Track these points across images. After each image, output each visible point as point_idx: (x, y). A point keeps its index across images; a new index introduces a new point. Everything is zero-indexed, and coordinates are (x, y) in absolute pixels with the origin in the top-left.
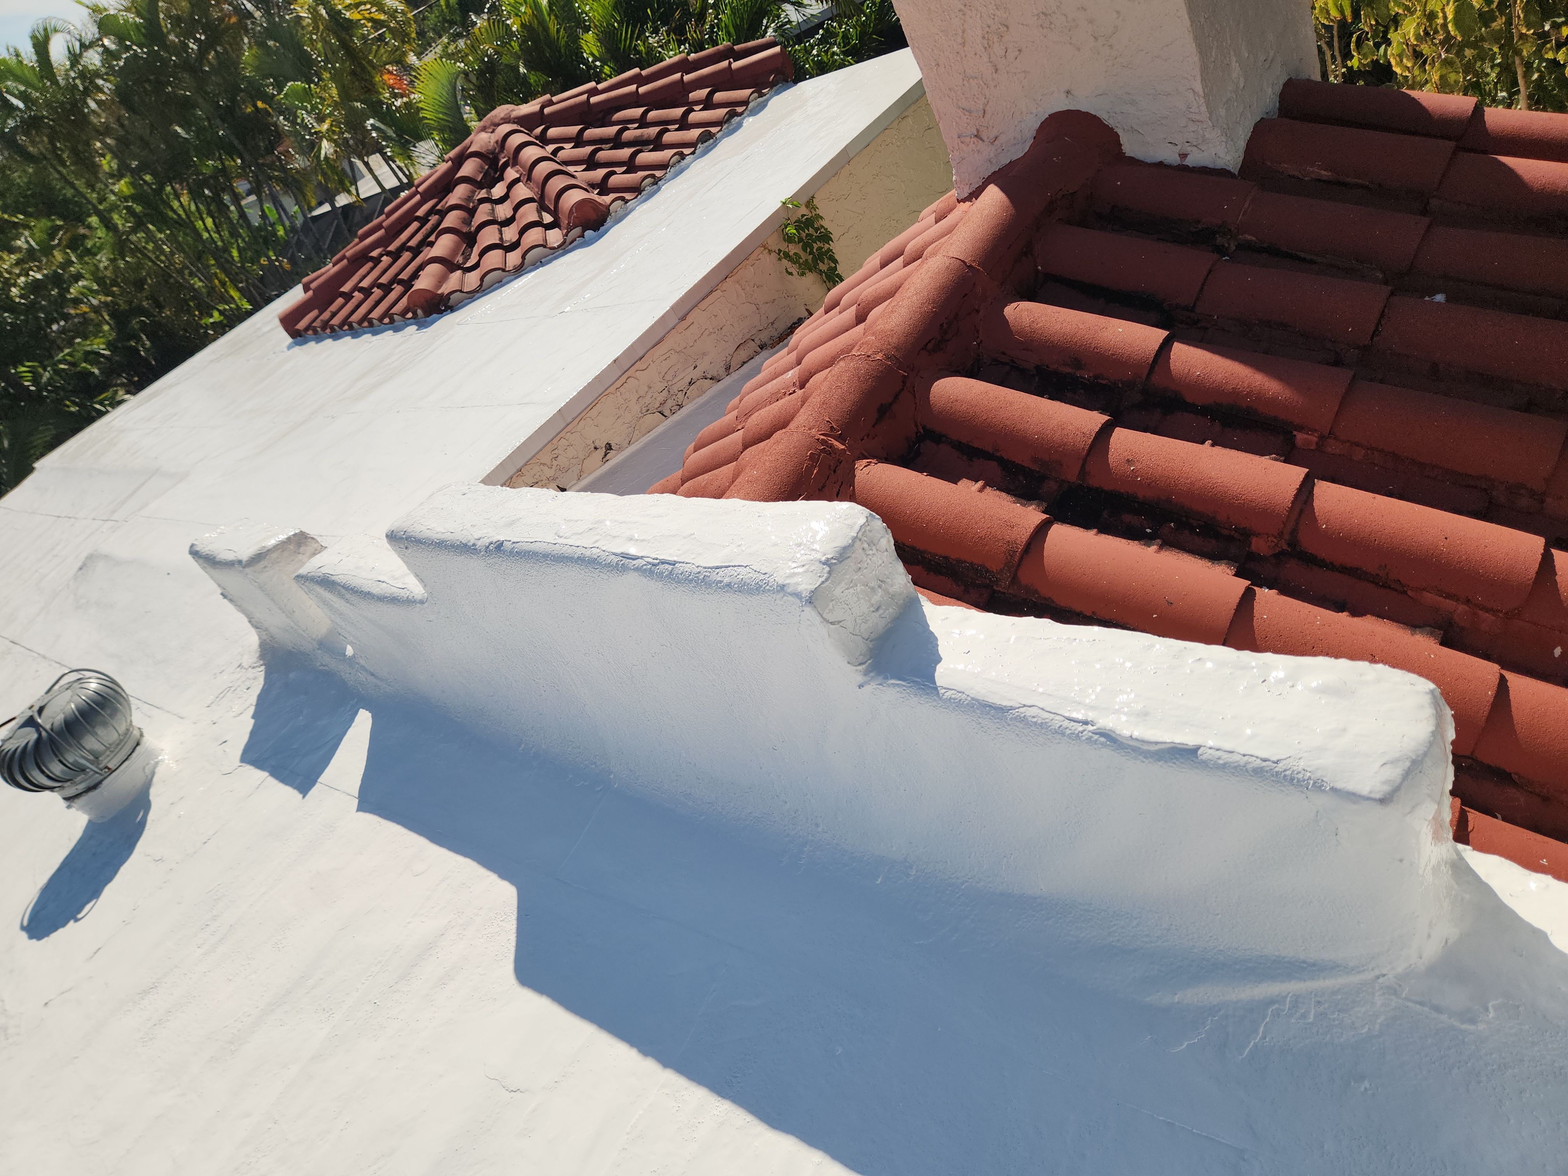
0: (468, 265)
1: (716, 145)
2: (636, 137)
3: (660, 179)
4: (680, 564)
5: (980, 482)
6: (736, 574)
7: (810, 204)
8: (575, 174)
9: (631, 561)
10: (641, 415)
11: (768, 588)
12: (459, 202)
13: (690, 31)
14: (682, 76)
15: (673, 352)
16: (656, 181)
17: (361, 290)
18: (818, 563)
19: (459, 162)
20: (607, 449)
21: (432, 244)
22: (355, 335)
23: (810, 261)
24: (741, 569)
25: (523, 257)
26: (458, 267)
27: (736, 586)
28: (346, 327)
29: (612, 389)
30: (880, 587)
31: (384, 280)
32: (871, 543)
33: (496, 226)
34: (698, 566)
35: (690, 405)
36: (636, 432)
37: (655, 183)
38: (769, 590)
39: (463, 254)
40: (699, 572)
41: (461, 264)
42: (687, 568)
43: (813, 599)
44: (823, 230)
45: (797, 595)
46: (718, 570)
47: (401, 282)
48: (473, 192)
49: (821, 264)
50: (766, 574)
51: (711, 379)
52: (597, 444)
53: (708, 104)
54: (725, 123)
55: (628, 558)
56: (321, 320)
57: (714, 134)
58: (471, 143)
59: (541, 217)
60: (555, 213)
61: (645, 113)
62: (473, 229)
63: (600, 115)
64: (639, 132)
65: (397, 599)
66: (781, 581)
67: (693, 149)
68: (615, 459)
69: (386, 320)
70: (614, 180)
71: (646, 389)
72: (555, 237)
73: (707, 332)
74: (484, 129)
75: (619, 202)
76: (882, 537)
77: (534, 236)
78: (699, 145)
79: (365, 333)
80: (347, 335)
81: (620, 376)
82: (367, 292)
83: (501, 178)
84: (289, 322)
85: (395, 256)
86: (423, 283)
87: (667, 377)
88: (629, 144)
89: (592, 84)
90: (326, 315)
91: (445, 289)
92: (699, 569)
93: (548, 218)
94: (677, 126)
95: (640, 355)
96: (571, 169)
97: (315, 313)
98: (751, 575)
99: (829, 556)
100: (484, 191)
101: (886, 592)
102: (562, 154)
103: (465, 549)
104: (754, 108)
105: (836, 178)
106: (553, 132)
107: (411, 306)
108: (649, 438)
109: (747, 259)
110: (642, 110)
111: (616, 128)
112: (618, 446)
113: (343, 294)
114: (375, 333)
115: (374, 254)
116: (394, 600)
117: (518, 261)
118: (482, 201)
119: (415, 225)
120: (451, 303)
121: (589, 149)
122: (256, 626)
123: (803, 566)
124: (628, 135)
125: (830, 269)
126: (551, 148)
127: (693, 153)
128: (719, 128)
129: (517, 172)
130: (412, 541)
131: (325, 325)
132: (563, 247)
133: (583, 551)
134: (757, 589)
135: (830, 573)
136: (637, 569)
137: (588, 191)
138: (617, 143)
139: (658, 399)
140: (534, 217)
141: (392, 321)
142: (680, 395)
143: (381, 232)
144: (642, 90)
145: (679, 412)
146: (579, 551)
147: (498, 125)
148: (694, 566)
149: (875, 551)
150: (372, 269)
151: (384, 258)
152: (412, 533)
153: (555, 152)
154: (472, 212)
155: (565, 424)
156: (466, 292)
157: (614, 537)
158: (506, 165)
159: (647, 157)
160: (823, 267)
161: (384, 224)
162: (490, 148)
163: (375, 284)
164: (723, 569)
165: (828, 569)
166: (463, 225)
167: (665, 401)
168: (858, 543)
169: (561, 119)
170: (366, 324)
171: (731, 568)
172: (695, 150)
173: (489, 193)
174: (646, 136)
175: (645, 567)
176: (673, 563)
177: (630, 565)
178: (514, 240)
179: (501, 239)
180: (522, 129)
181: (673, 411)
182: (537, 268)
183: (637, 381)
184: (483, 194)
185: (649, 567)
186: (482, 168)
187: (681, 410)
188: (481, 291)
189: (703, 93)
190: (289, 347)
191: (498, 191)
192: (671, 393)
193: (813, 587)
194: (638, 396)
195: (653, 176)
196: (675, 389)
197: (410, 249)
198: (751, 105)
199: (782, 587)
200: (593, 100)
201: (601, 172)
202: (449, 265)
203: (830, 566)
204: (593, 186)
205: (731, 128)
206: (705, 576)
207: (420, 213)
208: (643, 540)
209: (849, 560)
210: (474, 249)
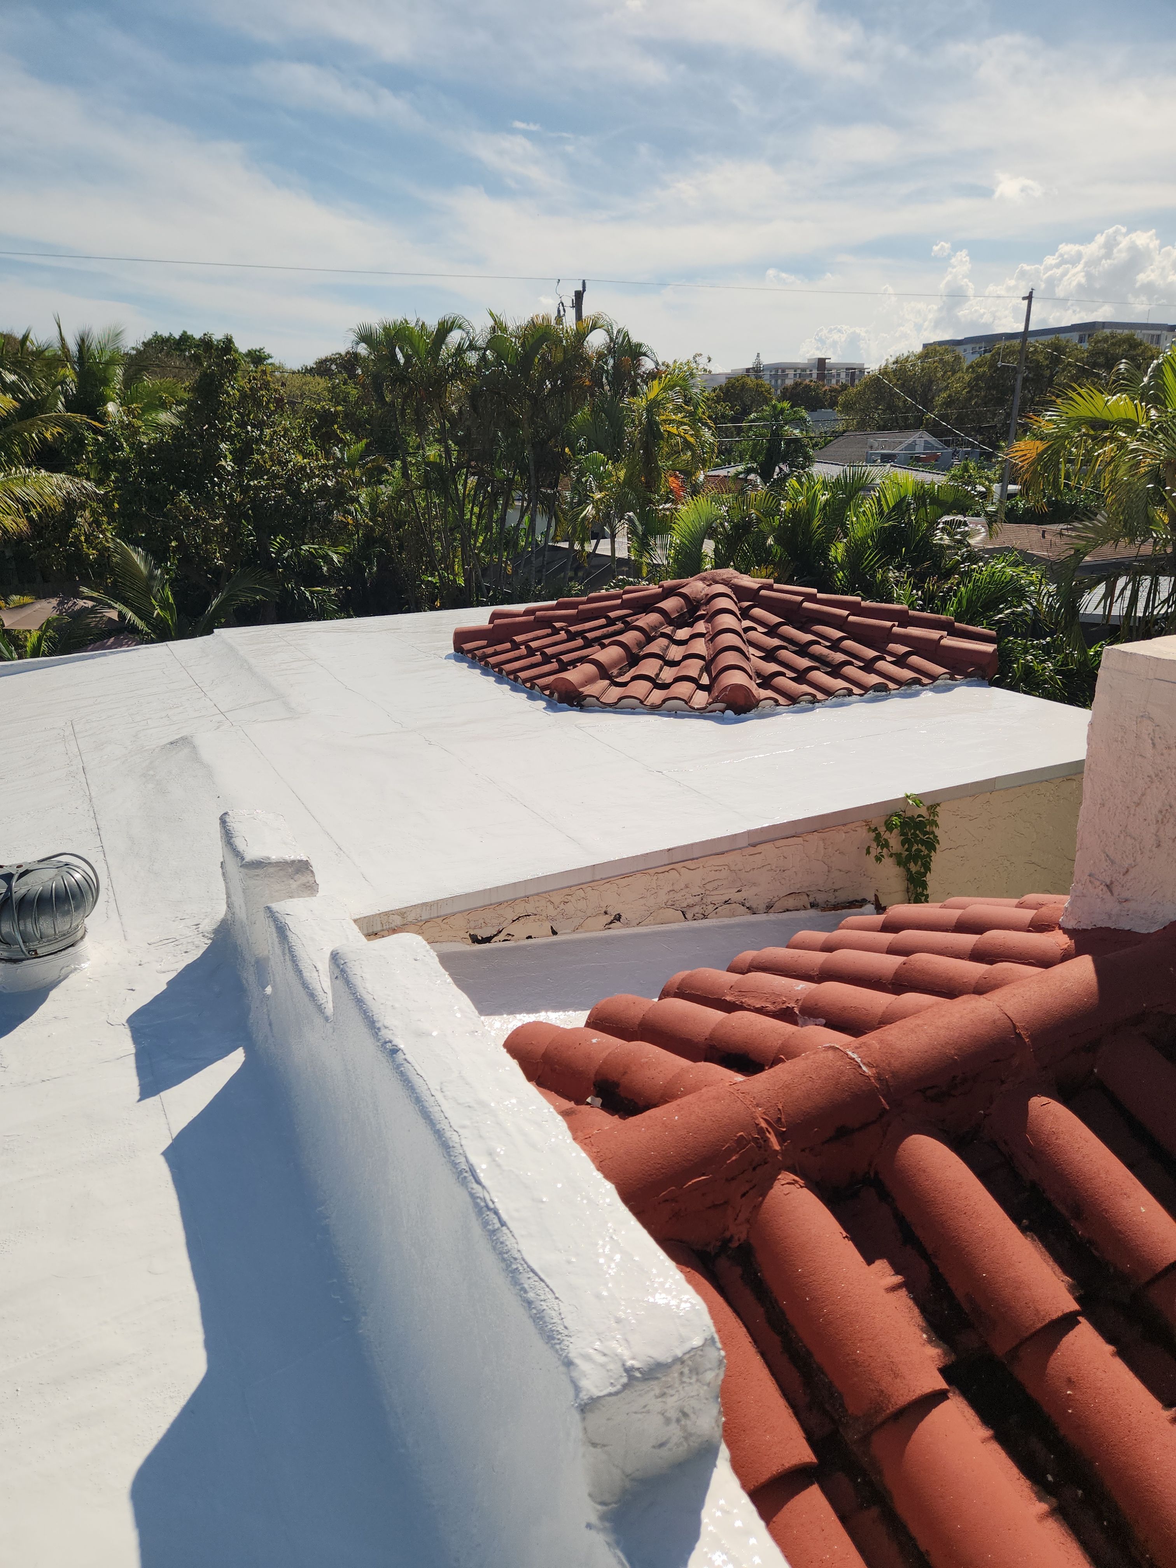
0: (617, 680)
1: (887, 699)
2: (821, 655)
3: (819, 701)
4: (507, 1231)
5: (900, 1277)
6: (542, 1297)
7: (933, 809)
8: (751, 657)
9: (473, 1181)
10: (664, 905)
11: (558, 1347)
12: (645, 627)
13: (929, 583)
14: (894, 626)
15: (726, 868)
16: (814, 701)
17: (528, 647)
18: (620, 1364)
19: (669, 593)
20: (615, 918)
21: (603, 646)
22: (500, 680)
23: (904, 856)
24: (550, 1296)
25: (664, 701)
26: (609, 677)
27: (534, 1311)
28: (497, 670)
29: (652, 871)
30: (678, 1421)
31: (549, 651)
32: (696, 1371)
33: (661, 662)
34: (519, 1251)
35: (714, 920)
36: (651, 918)
37: (812, 702)
38: (557, 1351)
39: (620, 669)
40: (515, 1259)
41: (614, 676)
42: (510, 1243)
43: (588, 1407)
44: (931, 836)
45: (577, 1389)
46: (531, 1274)
47: (560, 661)
48: (662, 624)
49: (912, 864)
50: (566, 1328)
51: (748, 908)
52: (609, 910)
53: (901, 661)
54: (906, 685)
55: (473, 1175)
56: (484, 652)
57: (890, 690)
58: (687, 584)
59: (700, 676)
60: (713, 680)
61: (842, 639)
62: (642, 653)
63: (804, 620)
64: (826, 651)
65: (314, 998)
66: (572, 1355)
67: (864, 692)
68: (617, 930)
69: (528, 685)
70: (780, 681)
71: (683, 886)
72: (701, 698)
73: (769, 867)
74: (703, 579)
75: (772, 702)
76: (710, 1369)
77: (684, 689)
78: (871, 692)
79: (507, 683)
80: (493, 676)
81: (665, 865)
82: (531, 652)
83: (691, 625)
84: (462, 638)
85: (572, 637)
86: (573, 676)
87: (708, 887)
88: (813, 657)
89: (815, 591)
90: (490, 650)
91: (587, 690)
92: (517, 1255)
93: (705, 680)
94: (862, 664)
95: (694, 857)
96: (752, 650)
97: (484, 643)
98: (553, 1314)
99: (636, 1364)
100: (672, 628)
101: (684, 1428)
102: (752, 634)
103: (372, 1025)
104: (938, 686)
105: (971, 799)
106: (757, 612)
107: (553, 688)
108: (659, 929)
109: (844, 825)
110: (842, 634)
111: (810, 637)
112: (626, 921)
113: (513, 642)
114: (514, 689)
115: (558, 625)
116: (312, 996)
117: (659, 702)
118: (664, 635)
119: (602, 621)
120: (584, 703)
121: (776, 642)
122: (229, 906)
123: (605, 1355)
124: (817, 649)
125: (917, 872)
126: (747, 623)
127: (861, 695)
128: (898, 687)
129: (706, 628)
130: (343, 975)
131: (484, 657)
132: (702, 711)
133: (447, 1128)
134: (548, 1336)
135: (625, 1386)
136: (473, 1196)
137: (751, 677)
138: (802, 650)
139: (688, 900)
140: (694, 673)
141: (532, 687)
142: (711, 908)
143: (573, 612)
144: (851, 618)
145: (700, 921)
146: (443, 1125)
147: (717, 582)
148: (516, 1246)
149: (693, 1380)
150: (548, 635)
151: (563, 632)
152: (348, 969)
153: (747, 630)
154: (650, 639)
155: (590, 880)
156: (601, 702)
157: (481, 1137)
158: (702, 617)
159: (819, 676)
160: (914, 868)
161: (581, 607)
162: (698, 597)
163: (540, 649)
164: (536, 1278)
165: (625, 1380)
166: (636, 647)
167: (693, 906)
168: (678, 1367)
169: (770, 605)
170: (512, 677)
171: (543, 1284)
172: (864, 694)
173: (674, 631)
174: (830, 659)
175: (479, 1201)
176: (503, 1224)
177: (470, 1185)
178: (667, 682)
179: (658, 675)
180: (733, 596)
181: (695, 918)
182: (669, 716)
183: (678, 875)
184: (668, 630)
185: (483, 1204)
186: (682, 609)
187: (704, 920)
188: (614, 707)
189: (902, 649)
190: (448, 657)
191: (682, 634)
192: (703, 901)
193: (597, 1393)
194: (671, 889)
195: (814, 696)
196: (709, 900)
197: (585, 638)
198: (938, 682)
199: (569, 1364)
200: (806, 604)
201: (773, 667)
202: (603, 672)
203: (631, 1378)
204: (759, 675)
205: (908, 692)
206: (517, 1269)
207: (612, 614)
208: (499, 1166)
209: (656, 1382)
210: (633, 670)
